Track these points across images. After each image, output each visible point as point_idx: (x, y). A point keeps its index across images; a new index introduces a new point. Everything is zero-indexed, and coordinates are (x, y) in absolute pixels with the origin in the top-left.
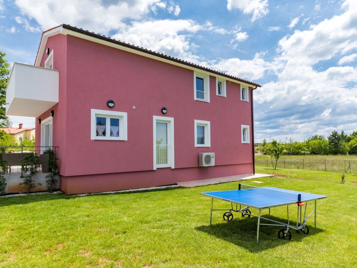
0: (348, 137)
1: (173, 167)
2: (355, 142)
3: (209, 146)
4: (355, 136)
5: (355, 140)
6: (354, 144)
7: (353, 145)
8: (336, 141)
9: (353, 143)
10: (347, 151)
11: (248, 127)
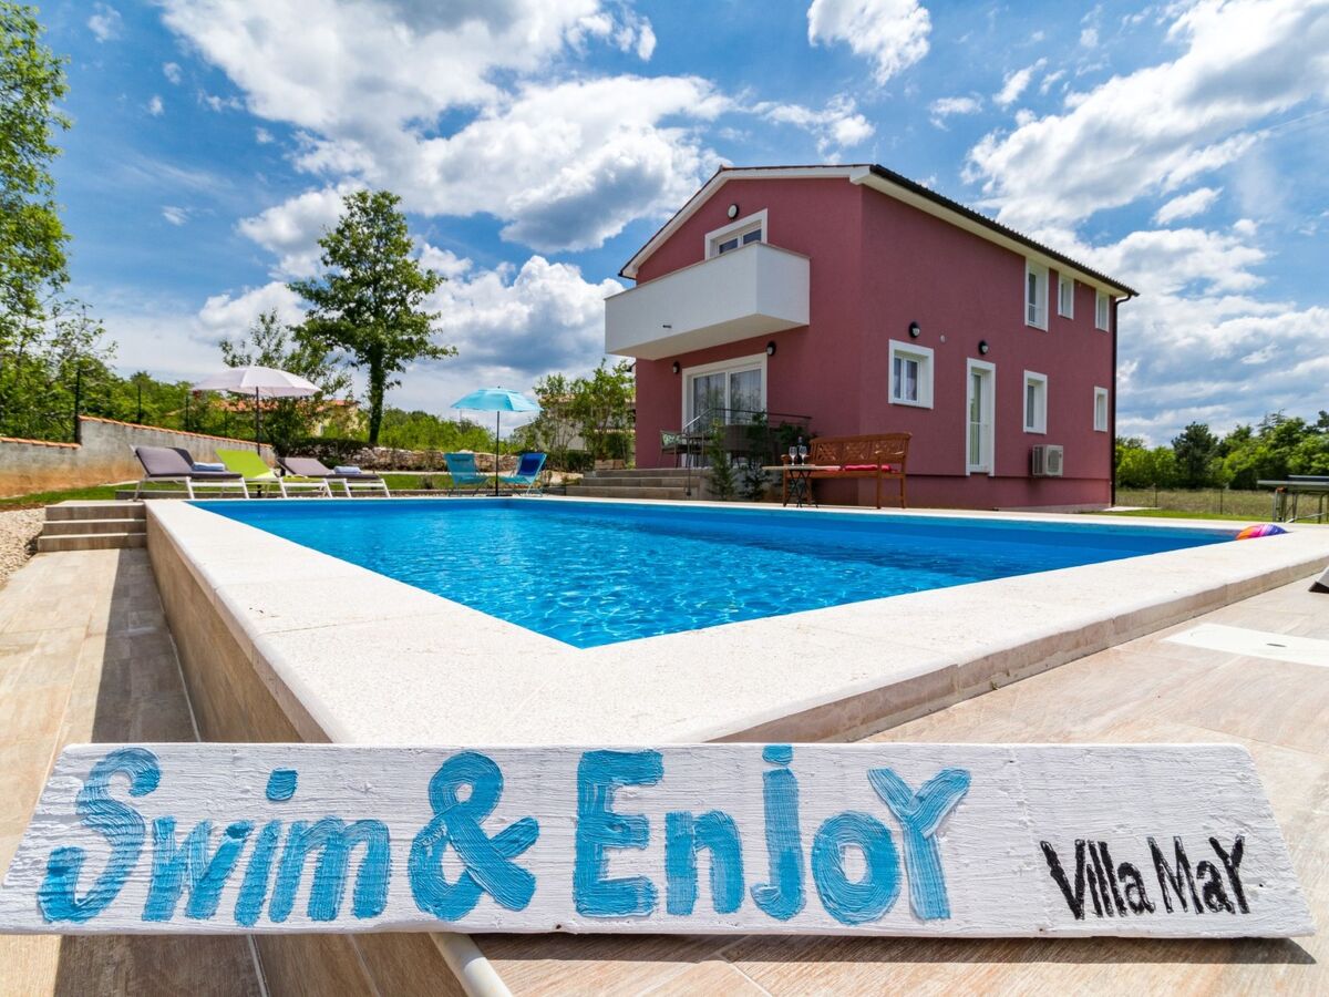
0: (1221, 443)
1: (992, 474)
2: (1243, 458)
3: (1044, 431)
4: (1241, 440)
5: (1244, 451)
6: (1241, 464)
7: (1238, 467)
8: (1198, 452)
9: (1237, 460)
10: (1228, 479)
11: (1105, 392)
